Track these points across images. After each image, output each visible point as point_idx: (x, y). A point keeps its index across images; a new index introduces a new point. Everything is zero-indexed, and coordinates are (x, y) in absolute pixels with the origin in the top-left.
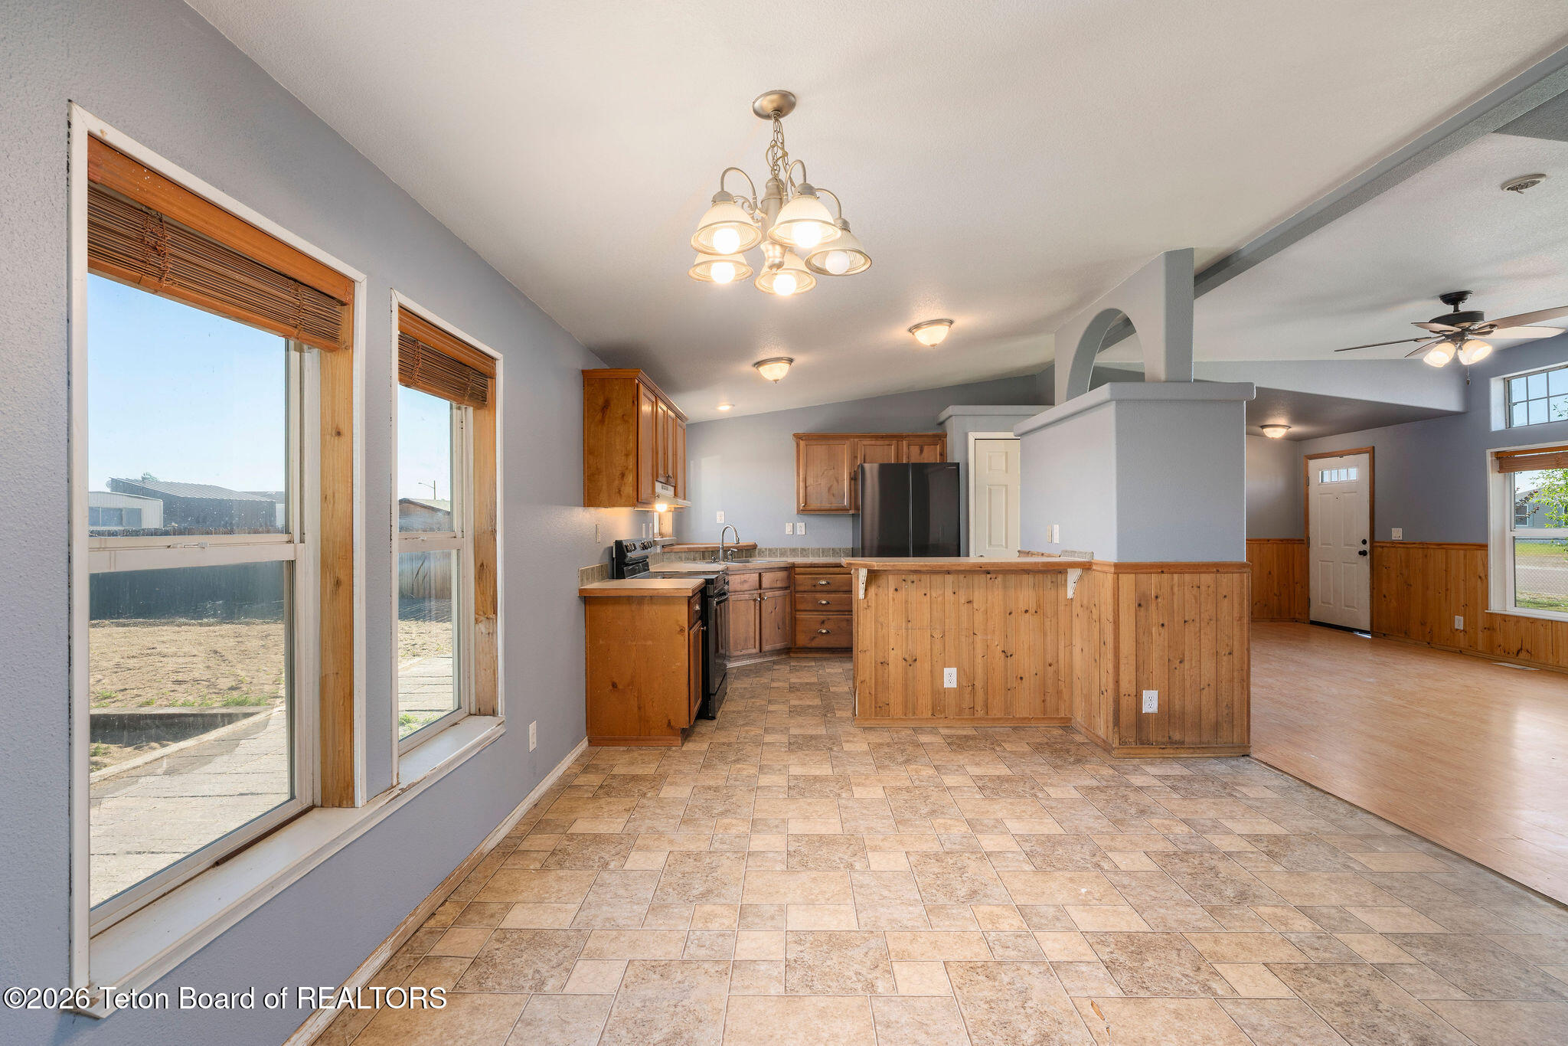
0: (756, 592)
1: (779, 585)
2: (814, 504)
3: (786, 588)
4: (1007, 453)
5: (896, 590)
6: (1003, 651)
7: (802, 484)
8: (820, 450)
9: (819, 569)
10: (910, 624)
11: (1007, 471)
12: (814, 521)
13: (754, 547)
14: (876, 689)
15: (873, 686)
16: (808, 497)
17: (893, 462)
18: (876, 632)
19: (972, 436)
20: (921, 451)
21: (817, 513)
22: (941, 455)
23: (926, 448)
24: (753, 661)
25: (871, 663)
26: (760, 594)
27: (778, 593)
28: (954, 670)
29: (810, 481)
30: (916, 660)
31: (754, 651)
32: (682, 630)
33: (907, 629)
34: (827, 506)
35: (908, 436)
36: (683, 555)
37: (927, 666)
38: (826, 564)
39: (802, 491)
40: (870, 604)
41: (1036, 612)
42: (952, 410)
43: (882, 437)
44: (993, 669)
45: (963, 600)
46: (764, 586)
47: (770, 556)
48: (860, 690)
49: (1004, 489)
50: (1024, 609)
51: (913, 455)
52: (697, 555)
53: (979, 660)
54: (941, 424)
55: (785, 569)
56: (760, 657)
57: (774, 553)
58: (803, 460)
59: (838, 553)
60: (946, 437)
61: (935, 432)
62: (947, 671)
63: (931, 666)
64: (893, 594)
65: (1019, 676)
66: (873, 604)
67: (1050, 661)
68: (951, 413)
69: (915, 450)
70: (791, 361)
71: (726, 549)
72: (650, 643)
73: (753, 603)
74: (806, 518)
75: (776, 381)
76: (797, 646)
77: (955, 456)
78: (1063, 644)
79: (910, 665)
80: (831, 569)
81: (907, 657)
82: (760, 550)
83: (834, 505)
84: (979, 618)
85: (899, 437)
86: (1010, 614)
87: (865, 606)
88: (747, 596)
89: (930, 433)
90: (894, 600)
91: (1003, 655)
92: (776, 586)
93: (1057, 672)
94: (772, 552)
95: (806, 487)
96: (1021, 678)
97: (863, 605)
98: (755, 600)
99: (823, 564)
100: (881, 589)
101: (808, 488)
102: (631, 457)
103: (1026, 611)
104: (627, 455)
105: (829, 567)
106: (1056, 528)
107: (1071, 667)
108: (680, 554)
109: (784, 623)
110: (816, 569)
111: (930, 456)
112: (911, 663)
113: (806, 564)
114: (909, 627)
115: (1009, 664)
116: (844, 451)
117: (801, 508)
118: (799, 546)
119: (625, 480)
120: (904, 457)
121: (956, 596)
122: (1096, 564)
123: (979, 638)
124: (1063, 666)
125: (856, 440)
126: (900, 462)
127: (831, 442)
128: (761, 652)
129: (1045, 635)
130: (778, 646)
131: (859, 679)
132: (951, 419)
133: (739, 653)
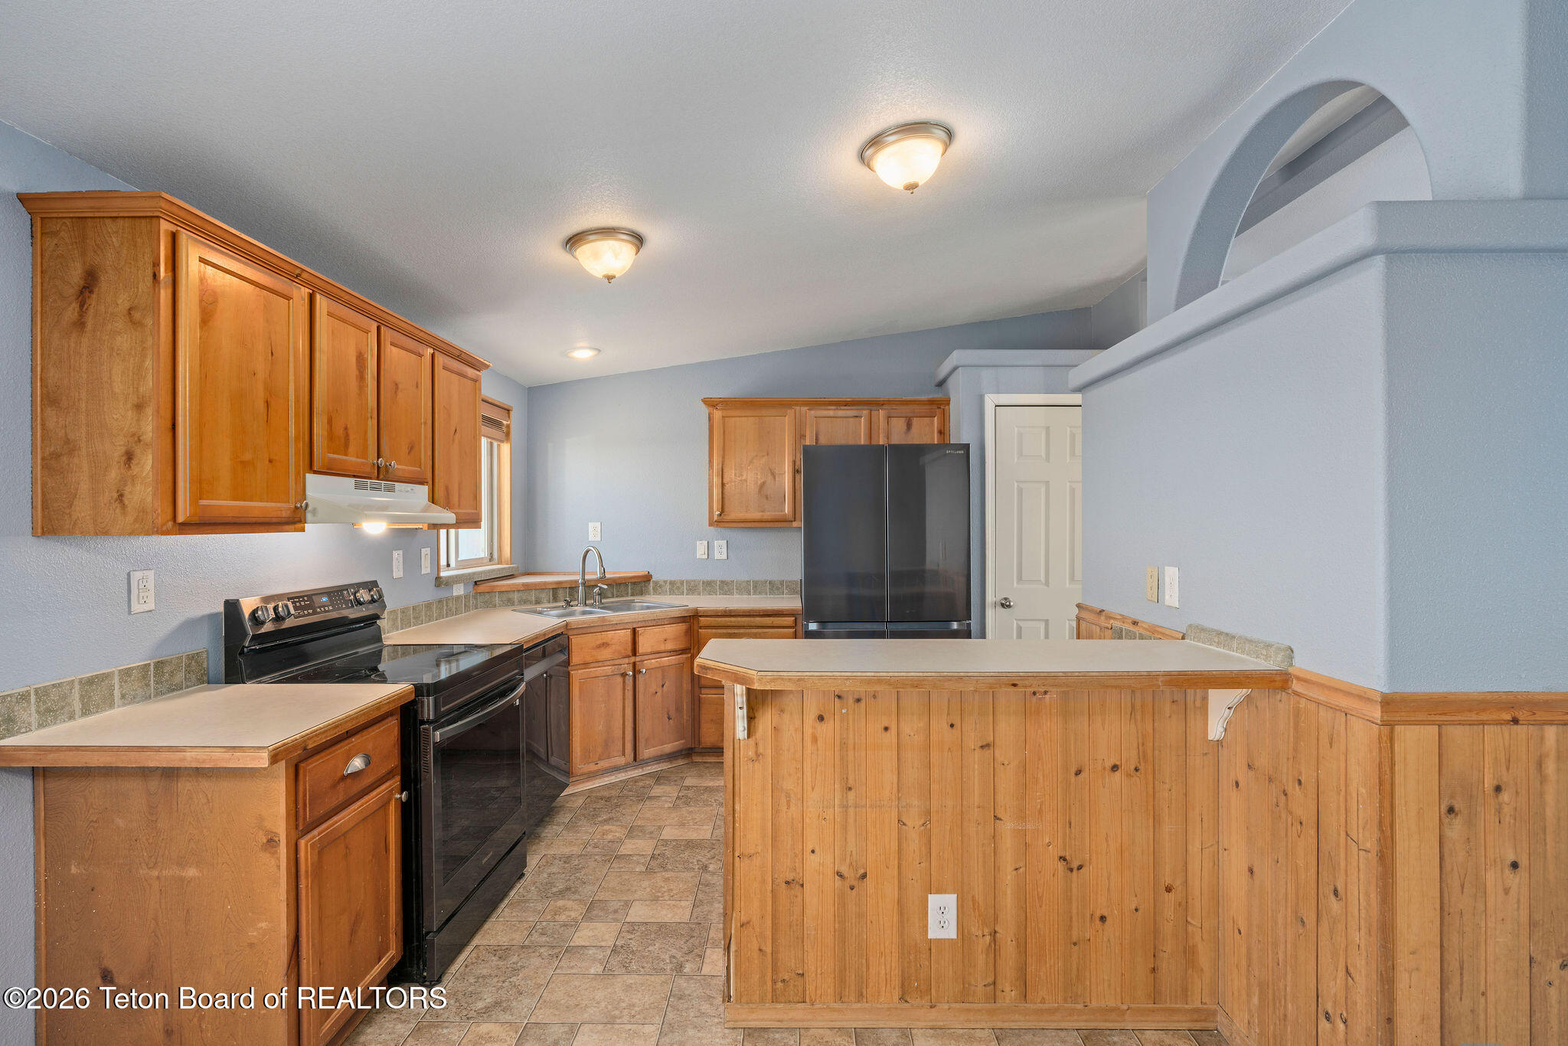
0: (626, 660)
1: (670, 646)
2: (735, 513)
3: (683, 651)
4: (1048, 428)
5: (821, 718)
6: (1063, 858)
7: (716, 480)
8: (744, 424)
9: (739, 619)
10: (851, 795)
11: (1048, 459)
12: (740, 537)
13: (647, 578)
14: (774, 940)
15: (769, 933)
16: (726, 501)
17: (862, 443)
18: (776, 812)
19: (990, 401)
20: (909, 426)
21: (742, 525)
22: (941, 432)
23: (915, 421)
24: (622, 776)
25: (764, 881)
26: (634, 664)
27: (666, 660)
28: (950, 900)
29: (730, 475)
30: (864, 876)
31: (621, 761)
32: (271, 843)
33: (845, 807)
34: (756, 515)
35: (889, 402)
36: (516, 596)
37: (891, 891)
38: (750, 611)
39: (716, 492)
40: (761, 750)
41: (1136, 770)
42: (957, 357)
43: (846, 404)
44: (1040, 898)
45: (972, 741)
46: (641, 649)
47: (672, 592)
48: (739, 944)
49: (1043, 490)
50: (1109, 764)
51: (895, 432)
52: (543, 595)
53: (1008, 877)
54: (941, 384)
55: (683, 619)
56: (636, 767)
57: (678, 588)
58: (720, 443)
59: (778, 589)
60: (948, 404)
61: (931, 397)
62: (934, 900)
63: (900, 888)
64: (814, 728)
65: (1098, 915)
66: (768, 751)
67: (1168, 881)
68: (955, 363)
69: (898, 425)
70: (638, 240)
71: (589, 586)
72: (191, 872)
73: (620, 679)
74: (728, 533)
75: (610, 278)
76: (703, 745)
77: (962, 433)
78: (1198, 845)
79: (852, 888)
80: (758, 619)
81: (844, 870)
82: (656, 583)
83: (768, 515)
84: (1006, 783)
85: (873, 404)
86: (1078, 773)
87: (751, 753)
88: (608, 670)
89: (924, 398)
90: (815, 740)
91: (1061, 865)
92: (662, 648)
93: (1184, 906)
94: (675, 587)
95: (723, 485)
96: (1103, 919)
97: (747, 751)
98: (624, 675)
99: (744, 611)
100: (786, 717)
101: (727, 487)
102: (149, 411)
103: (1115, 768)
104: (139, 407)
105: (754, 616)
106: (1171, 574)
107: (1216, 897)
108: (511, 596)
109: (679, 709)
110: (733, 619)
111: (924, 433)
112: (854, 883)
113: (717, 611)
114: (850, 803)
115: (1074, 885)
116: (784, 425)
117: (716, 518)
118: (717, 576)
119: (135, 470)
120: (881, 436)
121: (956, 731)
122: (1299, 679)
123: (1008, 826)
124: (1197, 893)
125: (804, 409)
126: (874, 442)
127: (764, 412)
128: (635, 760)
129: (1157, 820)
130: (668, 748)
131: (738, 917)
132: (957, 370)
133: (593, 767)
